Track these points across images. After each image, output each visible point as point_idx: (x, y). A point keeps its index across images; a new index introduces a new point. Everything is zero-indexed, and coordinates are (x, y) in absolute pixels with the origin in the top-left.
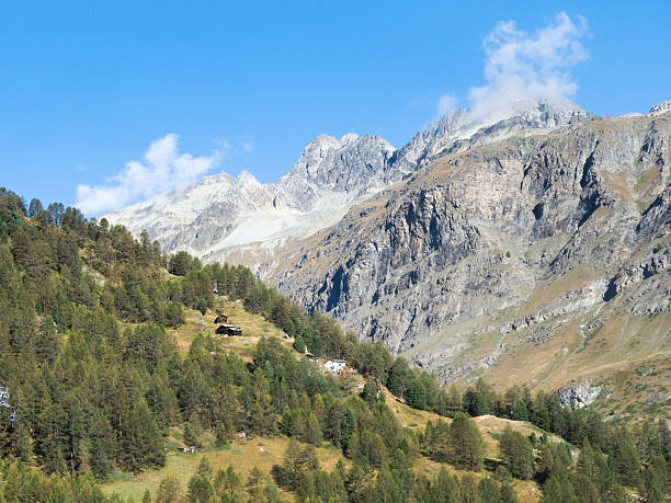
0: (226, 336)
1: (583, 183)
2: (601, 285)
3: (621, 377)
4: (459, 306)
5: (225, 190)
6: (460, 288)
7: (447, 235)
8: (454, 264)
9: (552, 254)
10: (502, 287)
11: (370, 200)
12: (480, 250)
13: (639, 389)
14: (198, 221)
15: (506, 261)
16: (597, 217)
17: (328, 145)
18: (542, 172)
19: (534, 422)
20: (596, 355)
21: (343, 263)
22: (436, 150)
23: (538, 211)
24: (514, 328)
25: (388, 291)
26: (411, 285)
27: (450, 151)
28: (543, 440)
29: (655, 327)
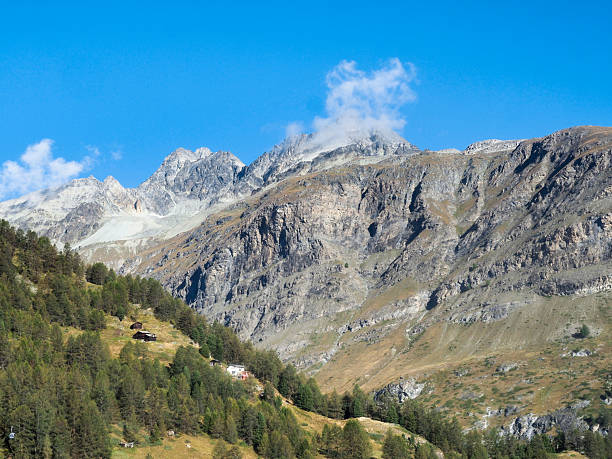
0: (143, 341)
1: (412, 208)
2: (424, 296)
3: (441, 376)
4: (303, 307)
5: (92, 192)
6: (304, 292)
7: (295, 246)
8: (299, 271)
9: (383, 266)
10: (340, 294)
11: (225, 210)
12: (322, 261)
13: (456, 387)
14: (68, 218)
15: (344, 271)
16: (423, 238)
17: (185, 157)
18: (377, 196)
19: (402, 425)
20: (419, 356)
21: (202, 264)
22: (282, 169)
23: (372, 229)
24: (350, 329)
25: (241, 291)
26: (261, 287)
27: (295, 171)
28: (411, 440)
29: (469, 335)
